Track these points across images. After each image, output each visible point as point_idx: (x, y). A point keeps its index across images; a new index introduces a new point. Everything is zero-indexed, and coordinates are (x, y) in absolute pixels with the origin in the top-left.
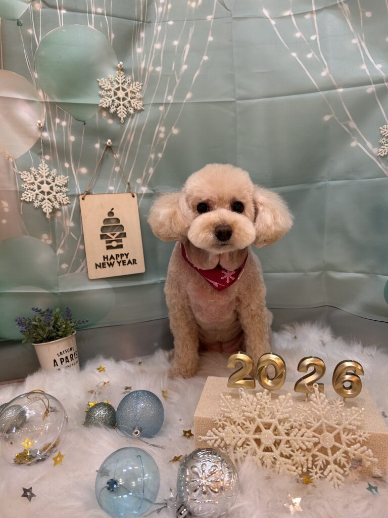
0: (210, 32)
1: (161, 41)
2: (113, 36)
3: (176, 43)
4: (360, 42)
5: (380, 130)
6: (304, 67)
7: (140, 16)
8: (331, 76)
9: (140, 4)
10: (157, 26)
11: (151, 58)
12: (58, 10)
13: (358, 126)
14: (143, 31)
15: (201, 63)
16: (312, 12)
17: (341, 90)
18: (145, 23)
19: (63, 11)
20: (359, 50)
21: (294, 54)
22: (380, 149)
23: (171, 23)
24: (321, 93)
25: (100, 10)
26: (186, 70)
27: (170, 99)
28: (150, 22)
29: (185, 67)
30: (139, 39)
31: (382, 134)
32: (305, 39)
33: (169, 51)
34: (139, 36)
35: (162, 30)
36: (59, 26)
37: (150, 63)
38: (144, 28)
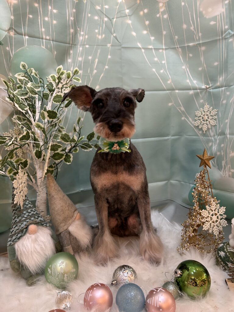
0: (109, 53)
1: (82, 56)
2: (55, 53)
3: (90, 58)
4: (186, 68)
5: (195, 113)
6: (159, 77)
7: (70, 42)
8: (172, 84)
9: (70, 35)
10: (79, 48)
11: (76, 65)
12: (24, 36)
13: (185, 110)
14: (71, 50)
15: (104, 70)
16: (163, 49)
17: (177, 91)
18: (73, 45)
19: (27, 37)
20: (186, 72)
21: (154, 70)
22: (195, 123)
23: (87, 46)
24: (168, 92)
25: (48, 38)
26: (96, 73)
28: (75, 45)
29: (95, 71)
30: (70, 54)
31: (196, 115)
32: (159, 62)
33: (86, 62)
34: (70, 52)
35: (83, 50)
36: (24, 46)
38: (72, 48)
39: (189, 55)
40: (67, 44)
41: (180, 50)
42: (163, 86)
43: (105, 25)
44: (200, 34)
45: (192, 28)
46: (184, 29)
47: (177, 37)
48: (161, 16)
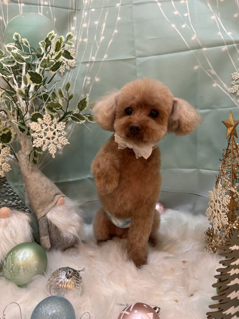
0: (119, 15)
1: (87, 22)
2: (55, 20)
3: (96, 23)
4: (217, 18)
5: (232, 76)
6: (180, 34)
7: (73, 6)
8: (198, 39)
10: (84, 13)
12: (19, 4)
13: (217, 73)
14: (75, 16)
15: (113, 35)
17: (205, 49)
18: (76, 11)
19: (23, 5)
20: (216, 23)
21: (173, 26)
22: (232, 88)
23: (93, 10)
24: (192, 51)
25: (46, 3)
26: (103, 40)
27: (94, 59)
29: (102, 38)
30: (73, 21)
31: (232, 79)
32: (180, 16)
33: (92, 28)
34: (73, 19)
35: (88, 15)
36: (20, 14)
37: (80, 37)
38: (76, 14)
40: (69, 10)
42: (186, 44)
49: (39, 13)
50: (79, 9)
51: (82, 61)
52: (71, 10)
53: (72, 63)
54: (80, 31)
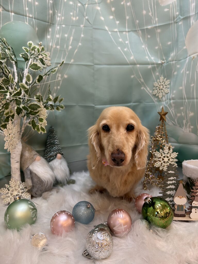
0: (82, 33)
1: (59, 34)
2: (37, 29)
3: (66, 35)
4: (145, 47)
5: (154, 84)
6: (123, 54)
7: (49, 21)
8: (135, 60)
9: (49, 15)
10: (57, 27)
11: (54, 41)
12: (10, 13)
13: (144, 81)
14: (50, 28)
15: (78, 46)
16: (126, 31)
17: (138, 66)
18: (51, 24)
19: (13, 14)
20: (145, 51)
21: (119, 48)
22: (154, 92)
23: (64, 26)
24: (130, 66)
25: (31, 16)
26: (71, 49)
28: (53, 24)
29: (70, 47)
30: (49, 31)
31: (154, 86)
32: (123, 42)
33: (63, 39)
34: (49, 30)
35: (60, 28)
36: (11, 21)
37: (54, 43)
38: (51, 27)
39: (147, 36)
40: (47, 23)
41: (140, 32)
42: (127, 61)
43: (79, 9)
44: (157, 19)
45: (150, 14)
46: (144, 15)
47: (137, 21)
48: (125, 4)
49: (26, 22)
50: (53, 23)
51: (55, 62)
52: (48, 23)
53: (49, 63)
54: (54, 40)
